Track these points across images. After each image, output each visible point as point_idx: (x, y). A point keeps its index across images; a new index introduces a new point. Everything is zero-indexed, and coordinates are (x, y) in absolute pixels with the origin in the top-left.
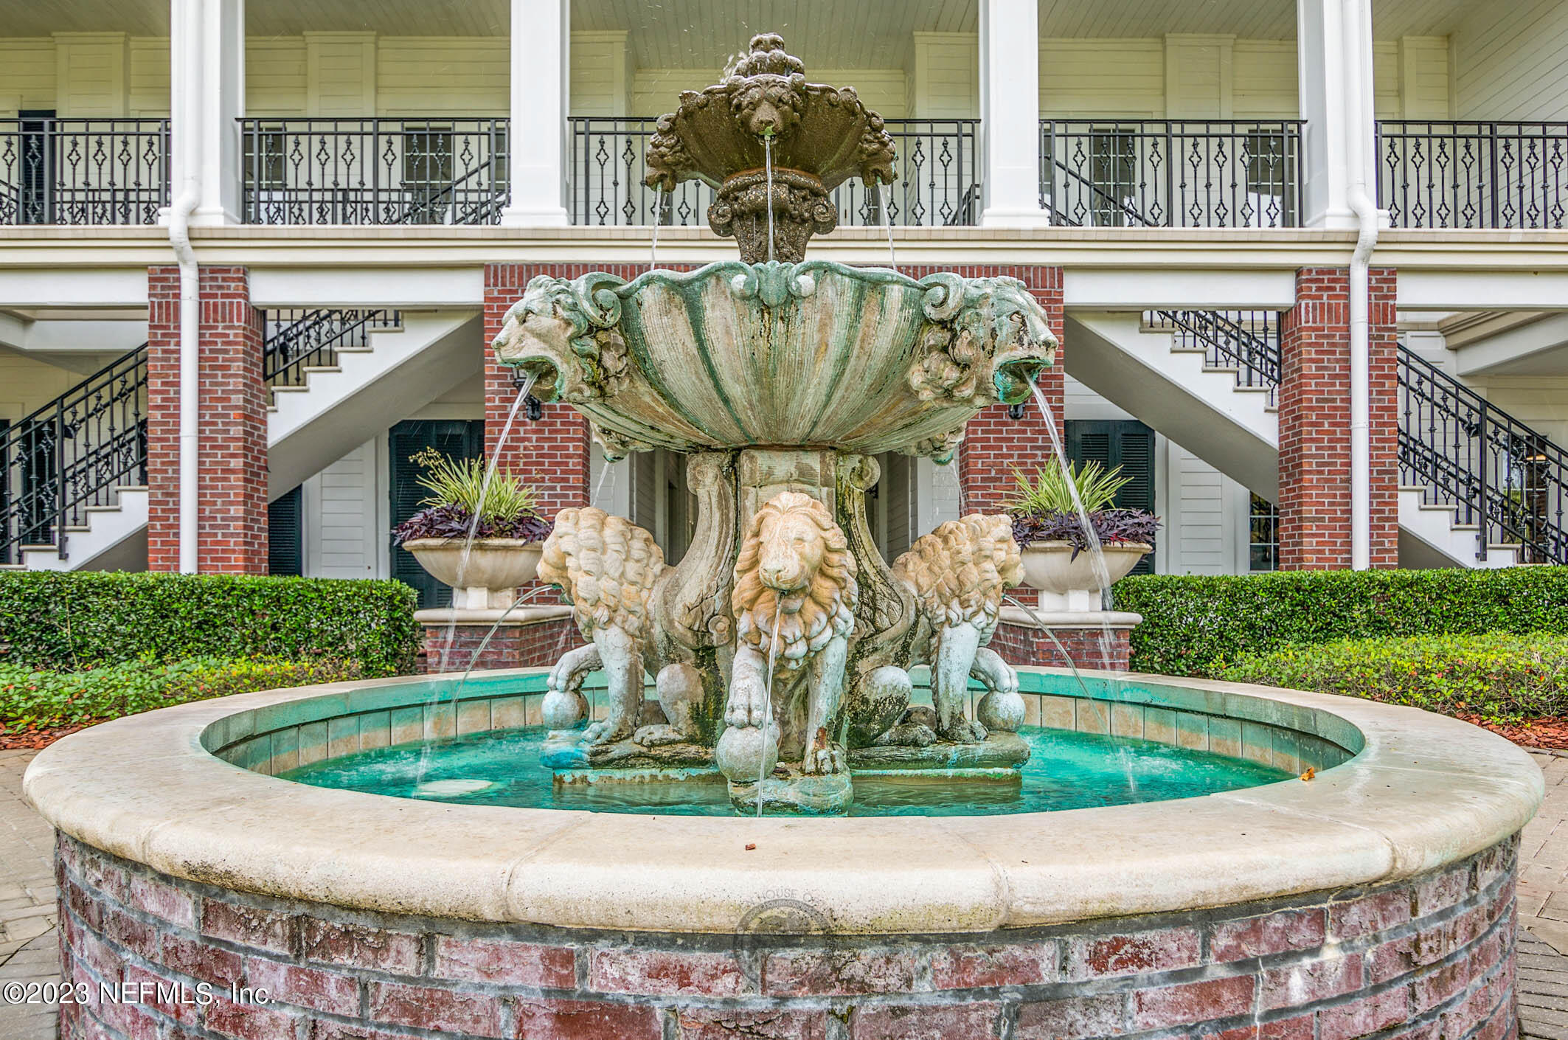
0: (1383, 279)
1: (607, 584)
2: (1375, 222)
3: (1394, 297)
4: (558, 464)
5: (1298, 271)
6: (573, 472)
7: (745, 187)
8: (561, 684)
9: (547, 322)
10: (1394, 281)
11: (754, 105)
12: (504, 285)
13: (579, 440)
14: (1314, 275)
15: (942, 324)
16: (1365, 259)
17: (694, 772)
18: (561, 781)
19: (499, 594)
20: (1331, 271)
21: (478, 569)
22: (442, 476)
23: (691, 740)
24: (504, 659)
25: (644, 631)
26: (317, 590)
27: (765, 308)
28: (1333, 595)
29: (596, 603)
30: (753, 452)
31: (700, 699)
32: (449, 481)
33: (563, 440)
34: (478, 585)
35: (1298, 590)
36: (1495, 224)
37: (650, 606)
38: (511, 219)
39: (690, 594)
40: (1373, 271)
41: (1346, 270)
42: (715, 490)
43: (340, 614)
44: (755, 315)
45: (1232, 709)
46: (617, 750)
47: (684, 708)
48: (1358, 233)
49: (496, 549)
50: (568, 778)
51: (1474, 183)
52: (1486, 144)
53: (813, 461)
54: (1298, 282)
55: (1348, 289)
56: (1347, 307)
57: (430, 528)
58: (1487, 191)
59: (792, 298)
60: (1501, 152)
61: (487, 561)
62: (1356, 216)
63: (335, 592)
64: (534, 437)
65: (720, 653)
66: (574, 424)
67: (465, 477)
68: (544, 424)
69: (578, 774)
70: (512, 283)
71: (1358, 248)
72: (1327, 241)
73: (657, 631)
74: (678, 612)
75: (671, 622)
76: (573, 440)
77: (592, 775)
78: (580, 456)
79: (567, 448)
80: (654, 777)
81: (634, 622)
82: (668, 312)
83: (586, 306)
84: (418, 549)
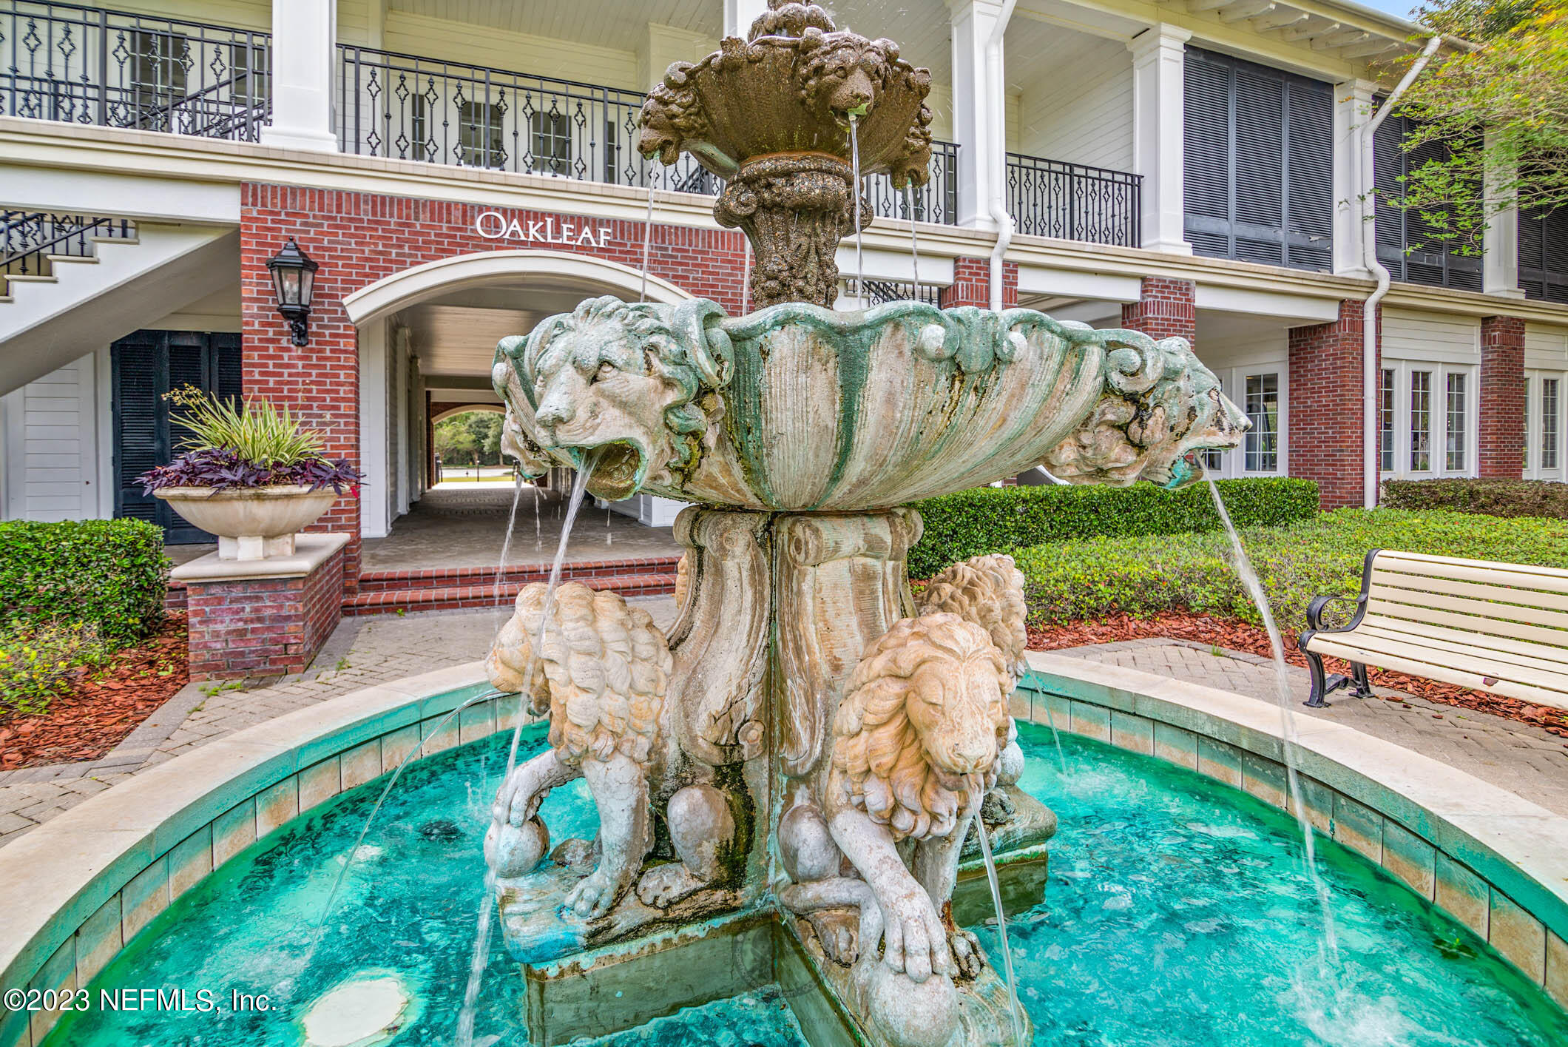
0: (1011, 269)
1: (612, 703)
2: (1008, 229)
3: (1016, 284)
4: (328, 391)
5: (956, 259)
6: (344, 400)
10: (1016, 272)
12: (264, 205)
13: (351, 368)
14: (967, 263)
16: (1001, 255)
19: (276, 541)
20: (978, 261)
21: (254, 520)
22: (206, 417)
24: (285, 612)
26: (33, 539)
29: (597, 728)
32: (212, 421)
33: (332, 367)
34: (251, 534)
36: (1072, 237)
37: (663, 720)
38: (270, 137)
40: (1006, 264)
41: (988, 261)
43: (65, 565)
47: (710, 849)
48: (997, 235)
49: (277, 498)
51: (1061, 203)
52: (1067, 178)
54: (956, 267)
55: (988, 275)
56: (988, 289)
57: (192, 475)
58: (1068, 211)
60: (1076, 186)
61: (264, 512)
62: (995, 221)
63: (58, 541)
64: (300, 363)
66: (345, 352)
67: (232, 416)
68: (312, 350)
70: (274, 205)
71: (997, 246)
72: (975, 238)
76: (344, 367)
78: (352, 384)
79: (338, 376)
84: (175, 498)
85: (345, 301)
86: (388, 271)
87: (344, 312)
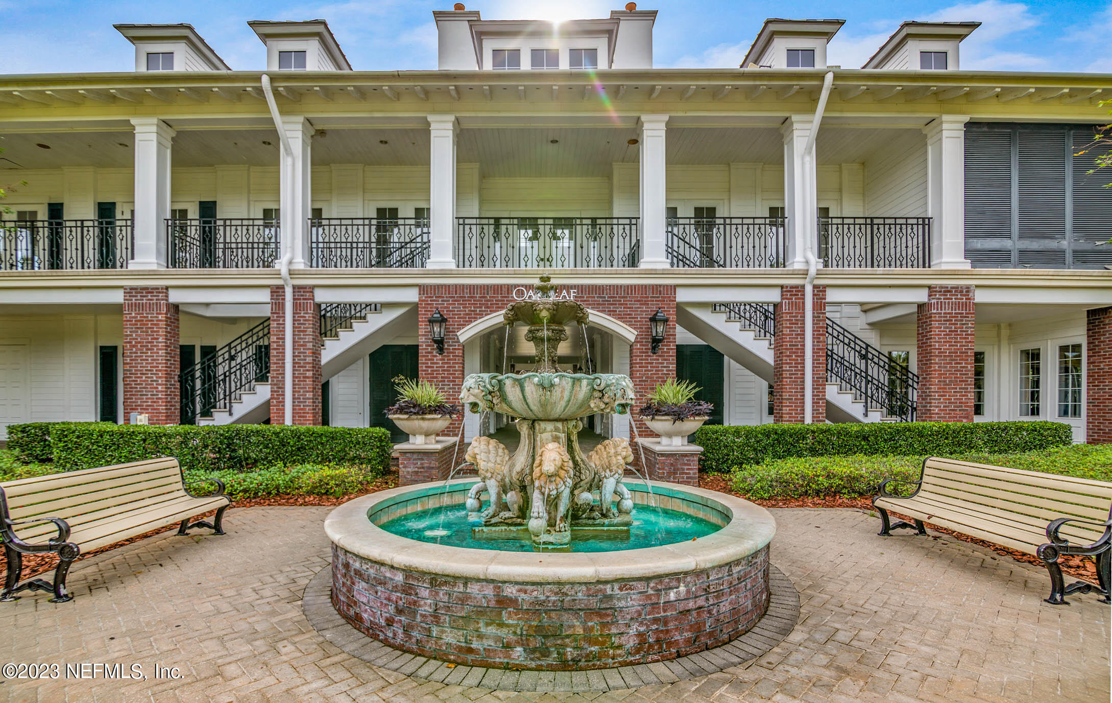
0: (820, 291)
1: (491, 465)
2: (816, 264)
3: (825, 299)
4: (451, 374)
5: (782, 287)
6: (457, 378)
7: (538, 330)
8: (473, 496)
9: (477, 391)
10: (825, 291)
11: (541, 311)
12: (427, 294)
13: (460, 363)
14: (789, 289)
15: (600, 391)
16: (811, 282)
17: (519, 528)
18: (474, 530)
19: (429, 437)
20: (796, 287)
21: (421, 428)
22: (406, 387)
23: (518, 517)
24: (432, 466)
25: (503, 480)
26: (350, 434)
27: (544, 388)
28: (791, 436)
29: (487, 471)
30: (540, 422)
31: (522, 504)
32: (408, 389)
33: (453, 363)
34: (421, 434)
35: (776, 433)
36: (872, 266)
37: (505, 472)
38: (430, 265)
39: (518, 468)
40: (815, 287)
41: (803, 286)
42: (527, 432)
43: (359, 444)
44: (541, 390)
45: (709, 504)
46: (493, 521)
47: (516, 506)
48: (808, 270)
49: (429, 419)
50: (477, 530)
51: (863, 245)
52: (869, 227)
53: (559, 425)
54: (782, 292)
55: (804, 295)
56: (804, 303)
57: (401, 410)
58: (869, 249)
59: (552, 385)
60: (875, 231)
61: (425, 425)
62: (807, 262)
63: (357, 435)
64: (440, 362)
65: (528, 487)
66: (458, 356)
67: (414, 386)
68: (445, 356)
69: (480, 528)
70: (431, 293)
71: (808, 277)
72: (794, 273)
73: (507, 480)
74: (514, 474)
75: (512, 477)
76: (457, 363)
77: (485, 529)
78: (460, 371)
79: (455, 367)
80: (506, 529)
81: (499, 477)
82: (514, 387)
83: (488, 386)
84: (396, 419)
85: (458, 334)
86: (476, 319)
87: (458, 339)
